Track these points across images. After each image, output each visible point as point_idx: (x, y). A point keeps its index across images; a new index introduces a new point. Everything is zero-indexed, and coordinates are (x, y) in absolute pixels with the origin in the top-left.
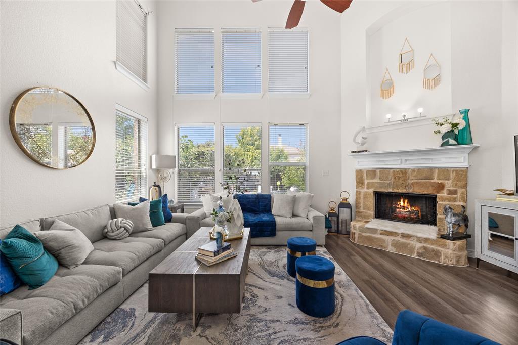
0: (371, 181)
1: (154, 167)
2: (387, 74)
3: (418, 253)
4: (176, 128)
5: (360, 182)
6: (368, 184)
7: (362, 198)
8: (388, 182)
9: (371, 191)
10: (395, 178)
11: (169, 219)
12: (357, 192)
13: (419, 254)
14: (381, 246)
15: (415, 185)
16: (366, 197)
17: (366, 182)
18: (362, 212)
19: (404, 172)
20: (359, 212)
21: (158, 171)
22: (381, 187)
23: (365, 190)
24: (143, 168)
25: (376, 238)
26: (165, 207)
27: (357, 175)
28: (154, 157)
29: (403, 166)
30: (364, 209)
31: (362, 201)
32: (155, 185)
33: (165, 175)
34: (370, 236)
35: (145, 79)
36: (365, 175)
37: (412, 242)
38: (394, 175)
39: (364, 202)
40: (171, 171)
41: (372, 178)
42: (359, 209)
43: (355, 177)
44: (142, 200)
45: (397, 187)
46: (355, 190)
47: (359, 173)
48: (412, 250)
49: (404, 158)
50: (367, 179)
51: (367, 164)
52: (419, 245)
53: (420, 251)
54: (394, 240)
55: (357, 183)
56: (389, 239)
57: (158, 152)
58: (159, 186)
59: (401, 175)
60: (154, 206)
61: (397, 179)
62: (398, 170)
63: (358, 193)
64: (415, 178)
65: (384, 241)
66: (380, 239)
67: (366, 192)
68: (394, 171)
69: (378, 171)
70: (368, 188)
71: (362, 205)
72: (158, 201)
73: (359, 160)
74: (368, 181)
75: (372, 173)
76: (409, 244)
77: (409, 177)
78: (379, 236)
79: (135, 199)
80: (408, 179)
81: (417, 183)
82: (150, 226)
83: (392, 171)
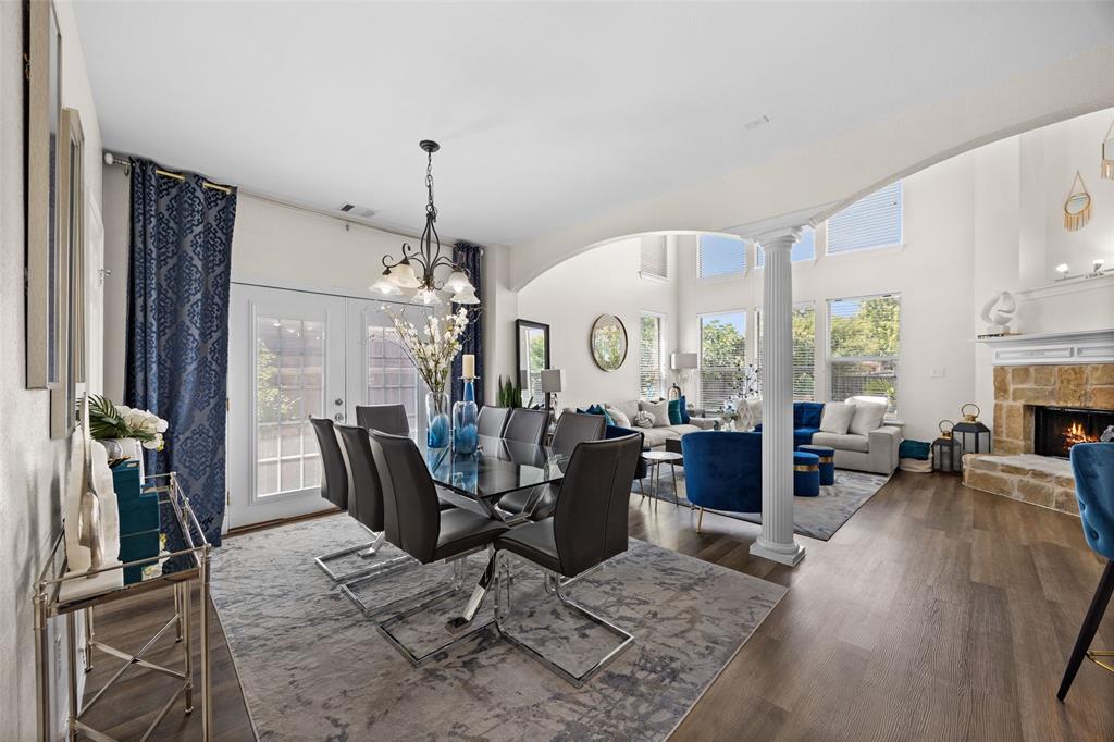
0: (1021, 386)
1: (673, 367)
2: (1078, 183)
3: (1057, 502)
4: (698, 320)
5: (1001, 389)
6: (1015, 391)
7: (1004, 416)
8: (1049, 388)
9: (1020, 404)
10: (1062, 382)
11: (686, 421)
12: (996, 405)
13: (1060, 505)
14: (1003, 491)
15: (1098, 396)
16: (1010, 414)
17: (1011, 388)
18: (1003, 442)
19: (1078, 370)
20: (999, 441)
21: (678, 371)
22: (1037, 398)
23: (1010, 402)
24: (663, 368)
25: (993, 477)
26: (683, 408)
27: (996, 377)
28: (673, 355)
29: (1076, 359)
30: (1008, 436)
31: (1004, 421)
32: (675, 387)
33: (685, 376)
34: (986, 475)
35: (664, 275)
36: (1009, 376)
37: (1048, 485)
38: (1060, 376)
39: (1007, 424)
40: (693, 370)
41: (1023, 382)
42: (999, 435)
43: (993, 379)
44: (661, 400)
45: (1066, 397)
46: (993, 402)
47: (1000, 371)
48: (1047, 498)
49: (1076, 346)
50: (1014, 384)
51: (1014, 356)
52: (1059, 489)
53: (1060, 500)
54: (1021, 480)
55: (996, 388)
56: (1015, 478)
57: (678, 351)
58: (678, 388)
59: (1073, 377)
60: (672, 406)
61: (1065, 384)
62: (1066, 368)
63: (998, 408)
64: (1098, 382)
65: (1005, 482)
66: (1001, 480)
67: (1011, 406)
68: (1060, 369)
69: (1032, 370)
70: (1014, 400)
71: (1004, 429)
72: (677, 402)
73: (998, 350)
74: (1016, 387)
75: (1023, 372)
76: (1043, 488)
77: (1087, 379)
78: (1000, 474)
79: (656, 399)
80: (1086, 383)
81: (1101, 389)
82: (668, 423)
83: (1057, 368)
